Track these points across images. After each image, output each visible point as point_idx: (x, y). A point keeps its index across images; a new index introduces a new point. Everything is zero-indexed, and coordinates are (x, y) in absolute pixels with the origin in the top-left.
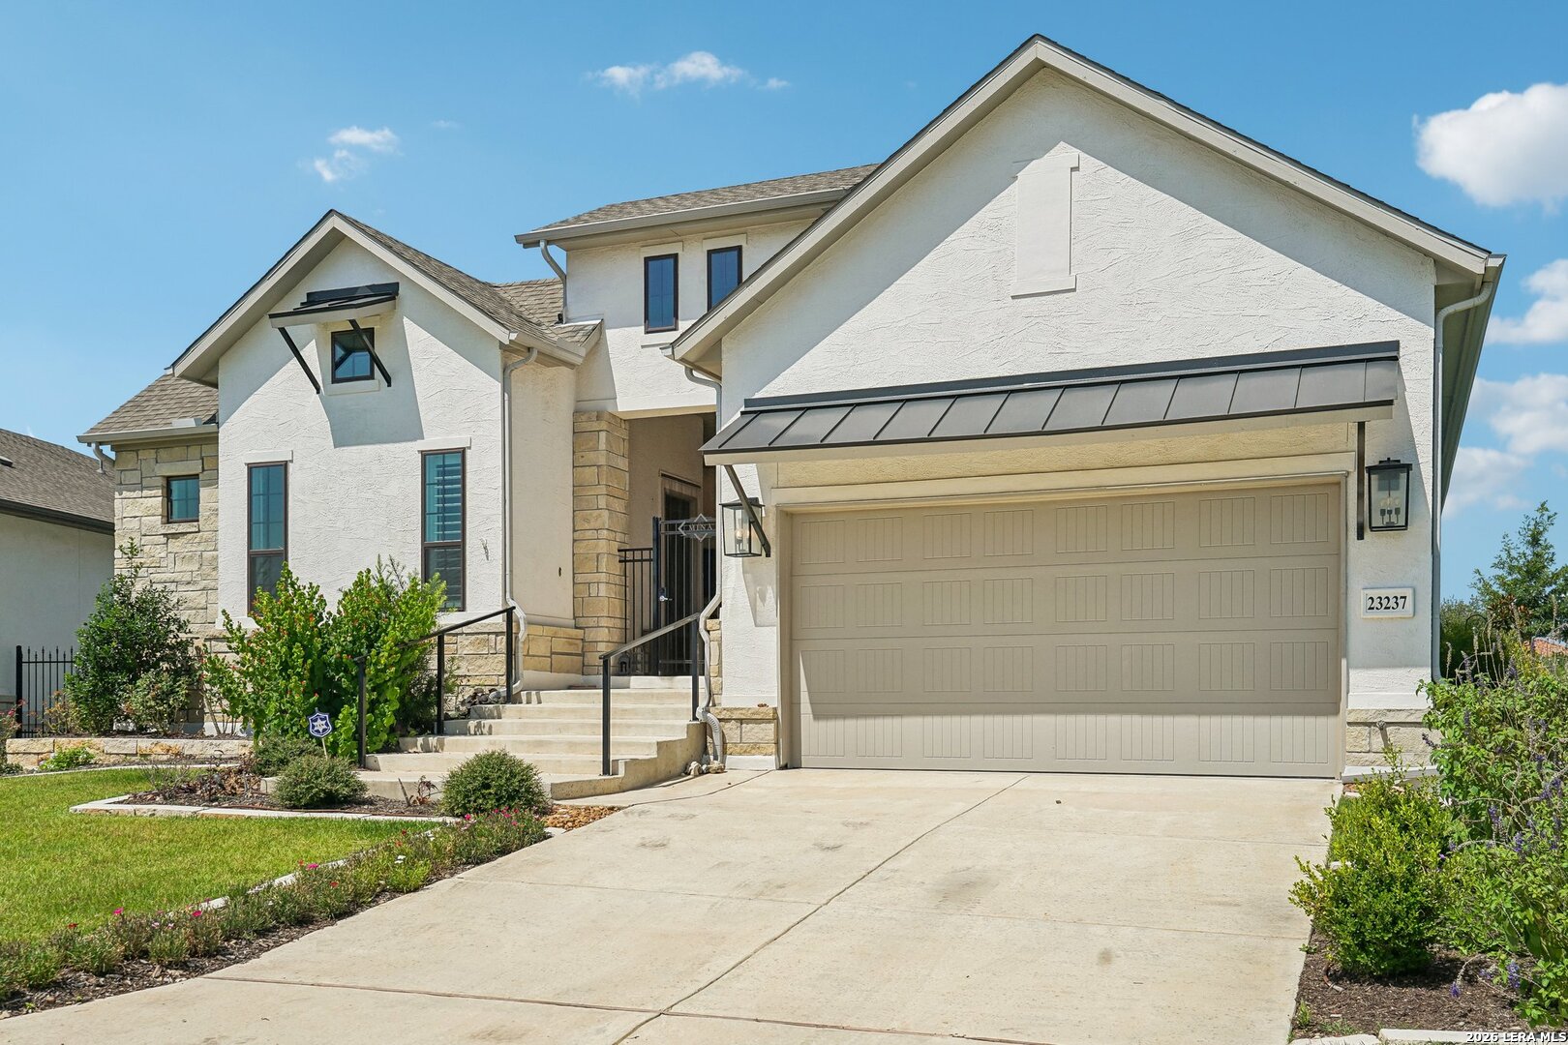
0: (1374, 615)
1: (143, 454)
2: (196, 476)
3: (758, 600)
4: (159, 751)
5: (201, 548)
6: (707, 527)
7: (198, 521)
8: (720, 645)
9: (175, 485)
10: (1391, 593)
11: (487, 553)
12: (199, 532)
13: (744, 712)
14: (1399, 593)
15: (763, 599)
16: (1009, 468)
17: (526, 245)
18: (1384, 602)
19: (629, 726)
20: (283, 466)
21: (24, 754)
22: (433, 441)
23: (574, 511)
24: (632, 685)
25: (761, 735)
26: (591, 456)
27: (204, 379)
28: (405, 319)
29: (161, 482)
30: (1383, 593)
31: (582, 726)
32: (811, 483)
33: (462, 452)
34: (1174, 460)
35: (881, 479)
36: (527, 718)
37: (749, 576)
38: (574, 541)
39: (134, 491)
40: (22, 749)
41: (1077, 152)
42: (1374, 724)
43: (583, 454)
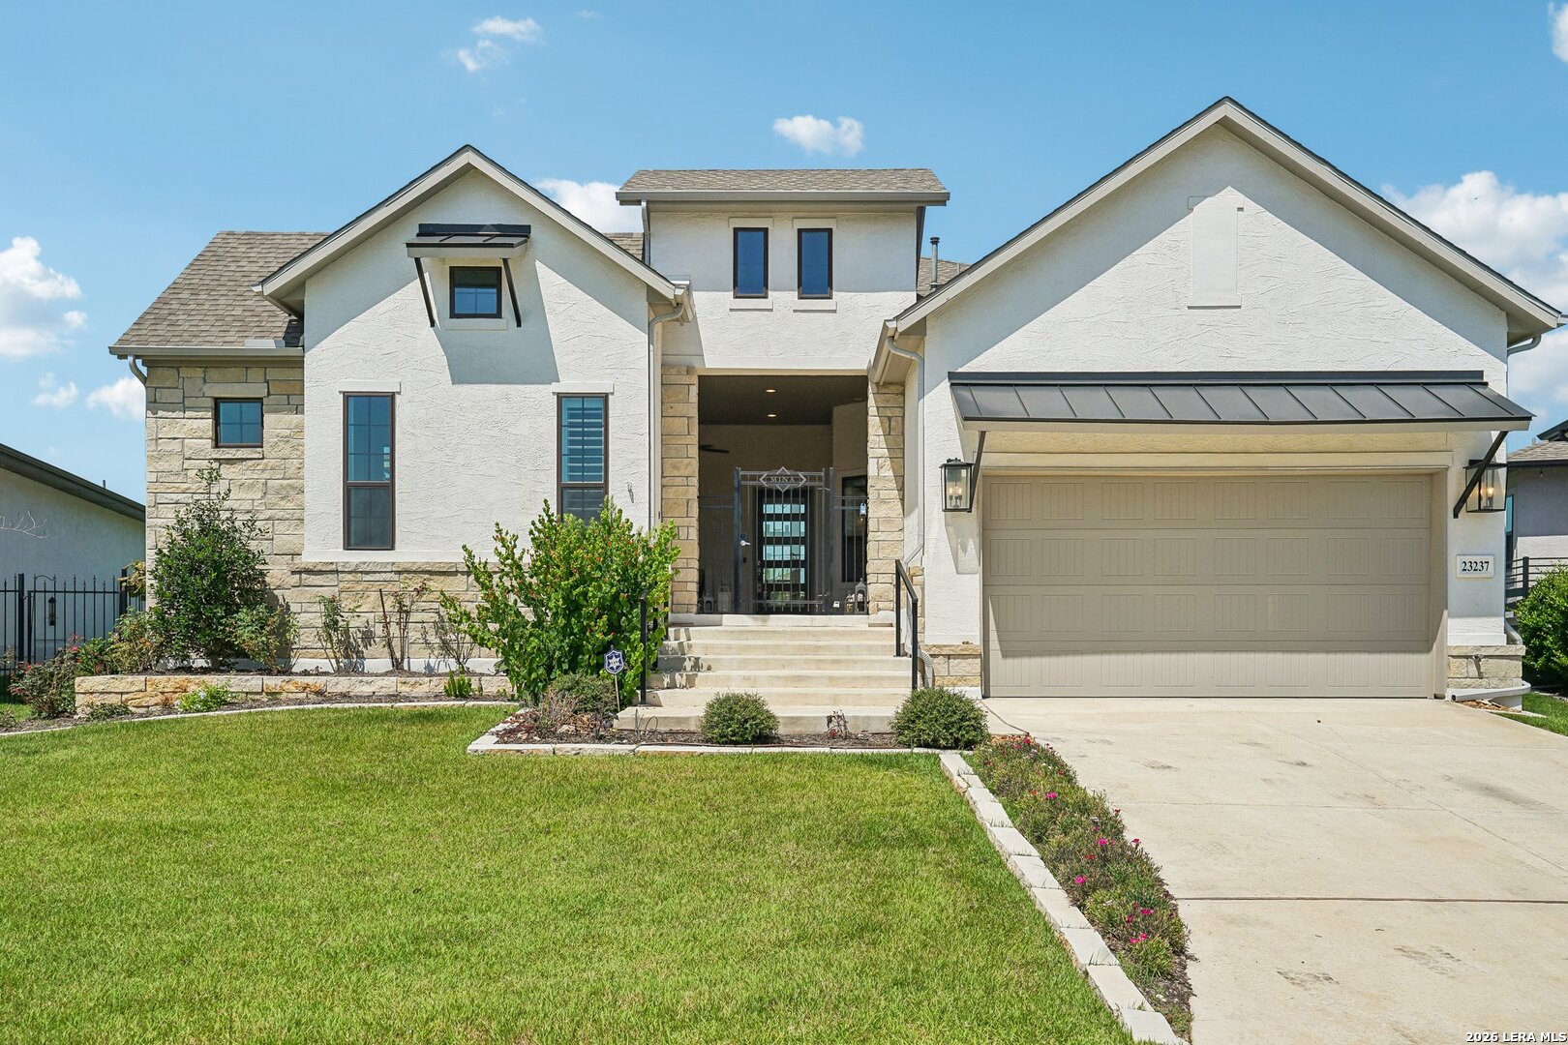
0: (1466, 575)
1: (184, 372)
2: (260, 400)
3: (960, 550)
4: (293, 689)
5: (266, 475)
6: (789, 479)
7: (262, 447)
8: (923, 589)
9: (222, 406)
10: (1478, 559)
11: (632, 496)
12: (263, 459)
13: (953, 648)
14: (1484, 559)
15: (965, 550)
16: (1185, 447)
17: (622, 203)
18: (1474, 565)
19: (855, 662)
20: (391, 397)
21: (102, 693)
22: (569, 384)
23: (662, 458)
24: (724, 623)
25: (968, 669)
26: (680, 408)
27: (283, 300)
28: (537, 263)
29: (210, 403)
30: (1473, 559)
31: (807, 661)
32: (1011, 450)
33: (605, 397)
34: (1318, 449)
35: (1073, 450)
36: (714, 654)
37: (951, 529)
38: (663, 486)
39: (174, 412)
40: (100, 688)
41: (1241, 196)
42: (1471, 657)
43: (672, 405)
